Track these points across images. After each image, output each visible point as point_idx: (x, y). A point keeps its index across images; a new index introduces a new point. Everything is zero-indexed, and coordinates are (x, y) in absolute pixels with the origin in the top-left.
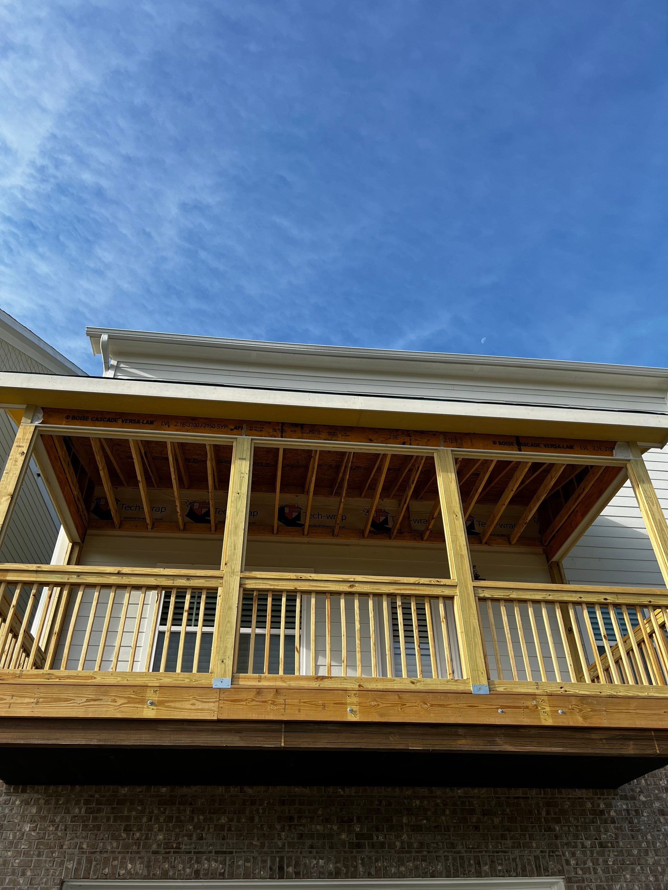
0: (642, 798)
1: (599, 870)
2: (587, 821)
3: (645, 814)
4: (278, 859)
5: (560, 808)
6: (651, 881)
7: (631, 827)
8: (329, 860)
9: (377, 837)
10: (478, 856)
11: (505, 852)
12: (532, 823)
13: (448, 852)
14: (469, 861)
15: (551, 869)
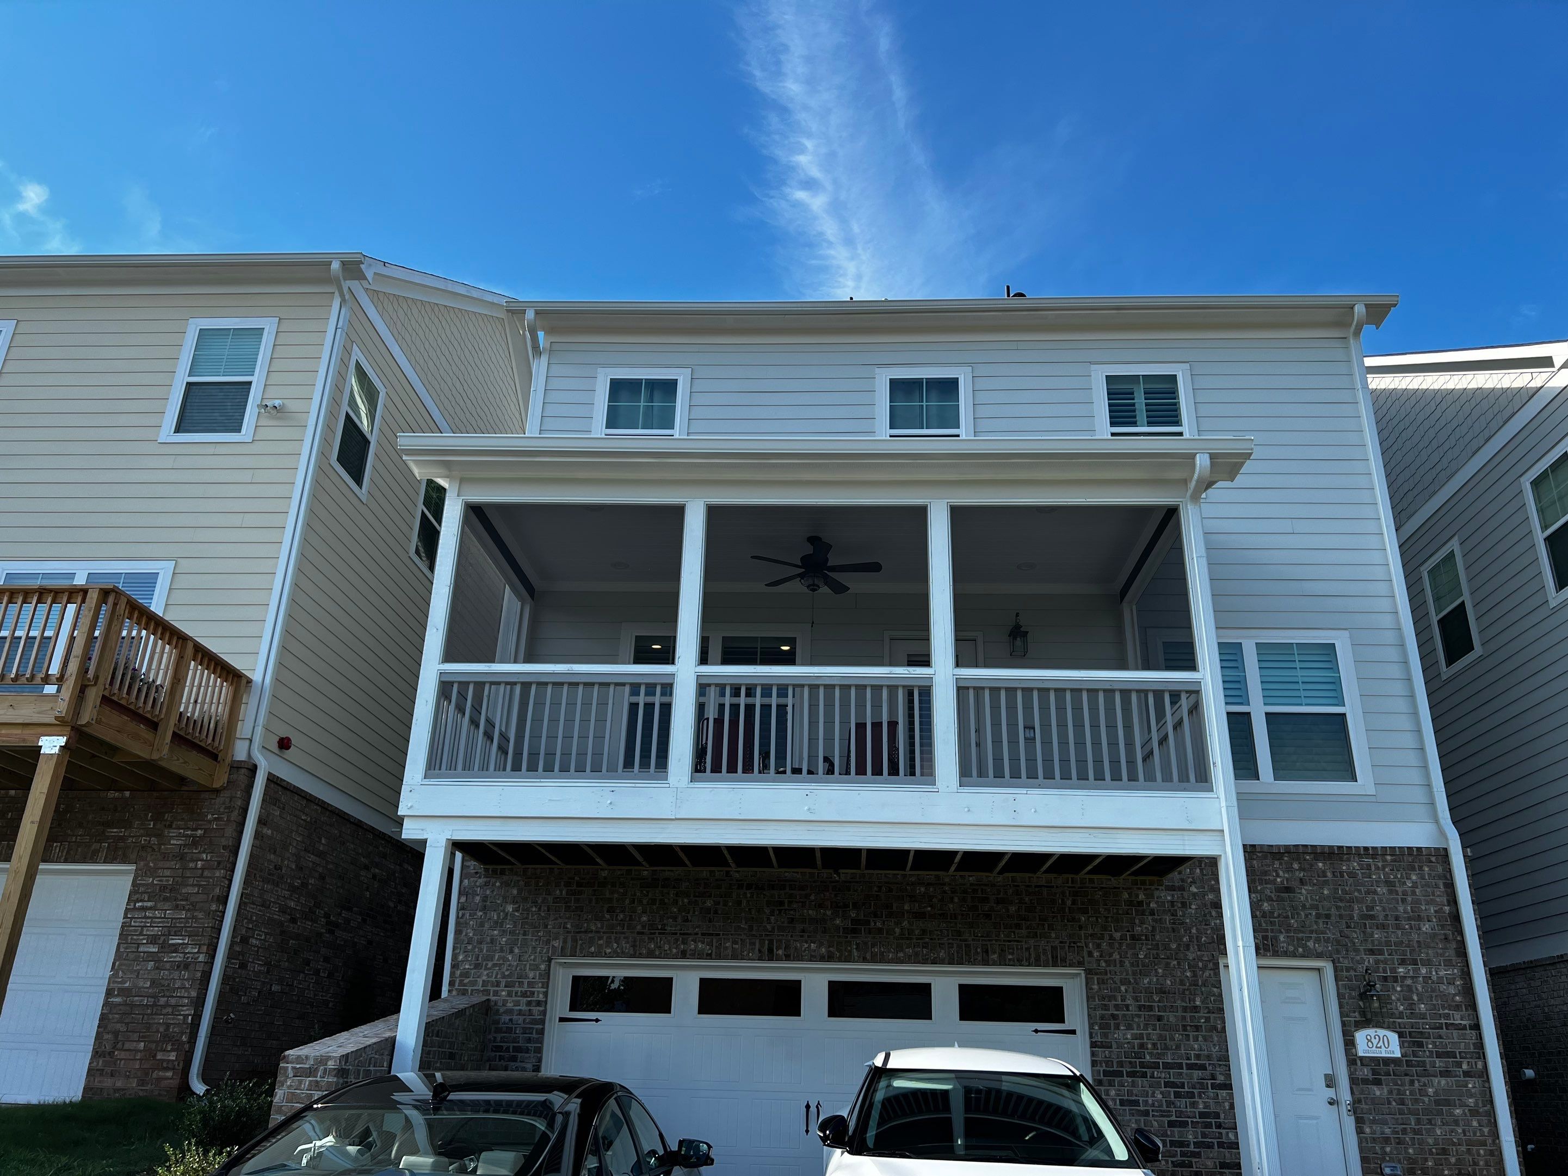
0: (1194, 889)
1: (1127, 963)
2: (1120, 912)
3: (1193, 907)
4: (767, 942)
5: (1089, 897)
6: (1187, 976)
7: (1173, 919)
8: (821, 944)
9: (875, 923)
10: (987, 945)
11: (1018, 941)
12: (1053, 912)
13: (953, 939)
14: (976, 949)
15: (1070, 960)
